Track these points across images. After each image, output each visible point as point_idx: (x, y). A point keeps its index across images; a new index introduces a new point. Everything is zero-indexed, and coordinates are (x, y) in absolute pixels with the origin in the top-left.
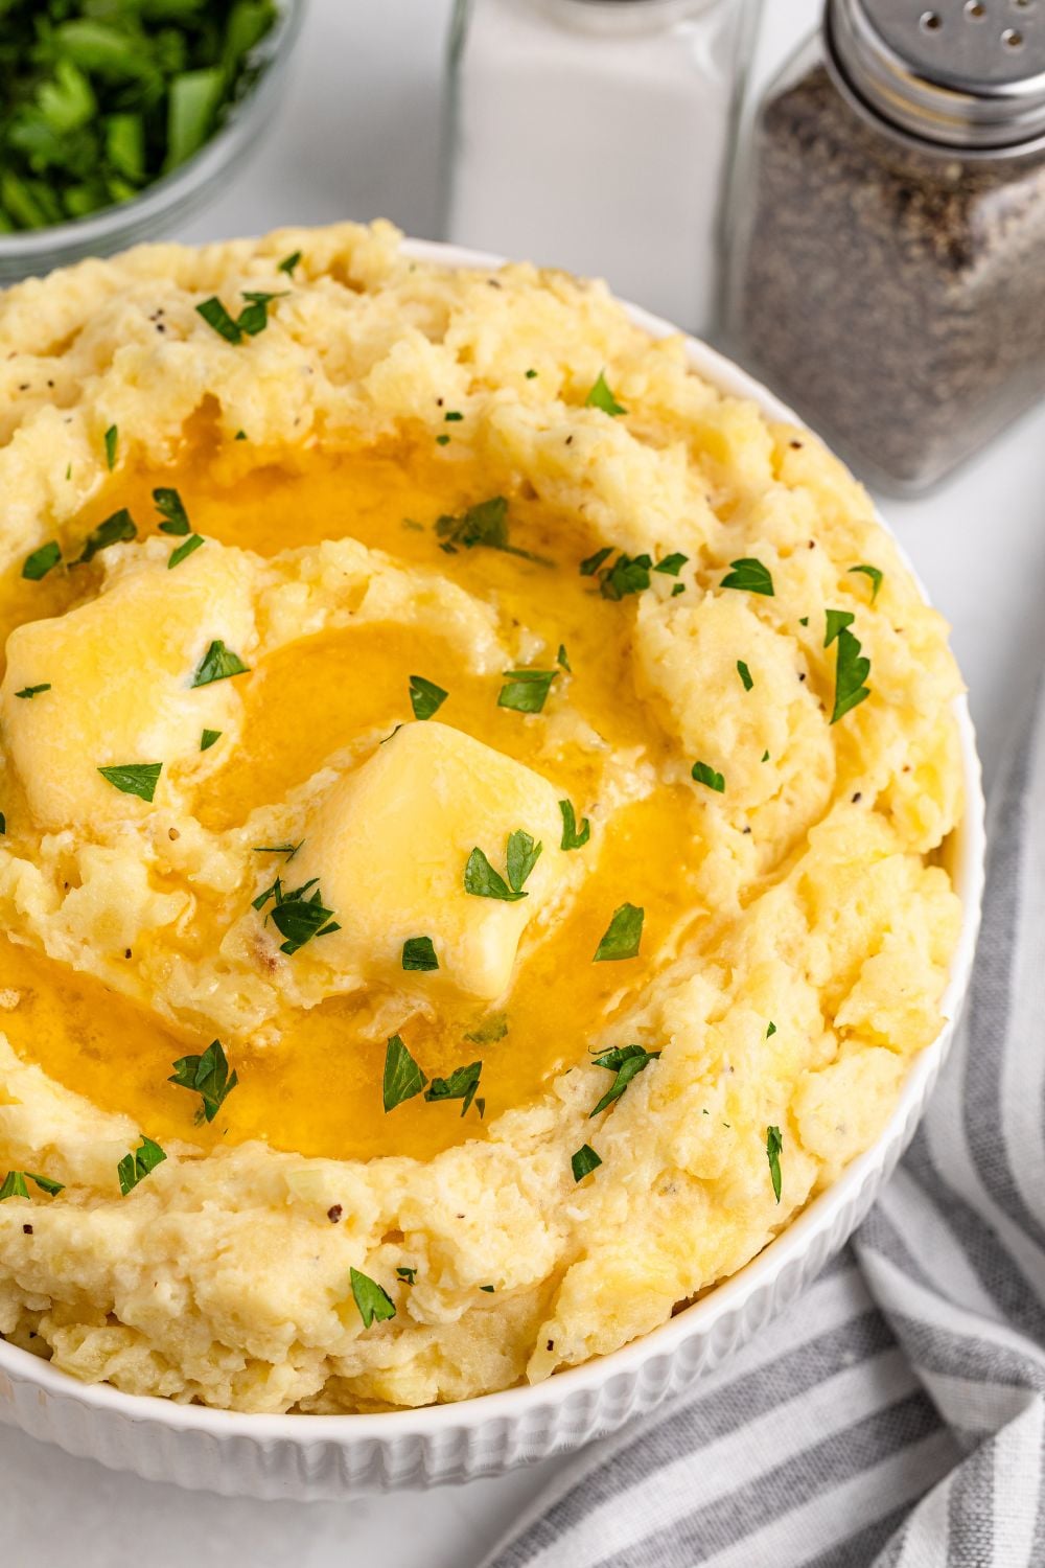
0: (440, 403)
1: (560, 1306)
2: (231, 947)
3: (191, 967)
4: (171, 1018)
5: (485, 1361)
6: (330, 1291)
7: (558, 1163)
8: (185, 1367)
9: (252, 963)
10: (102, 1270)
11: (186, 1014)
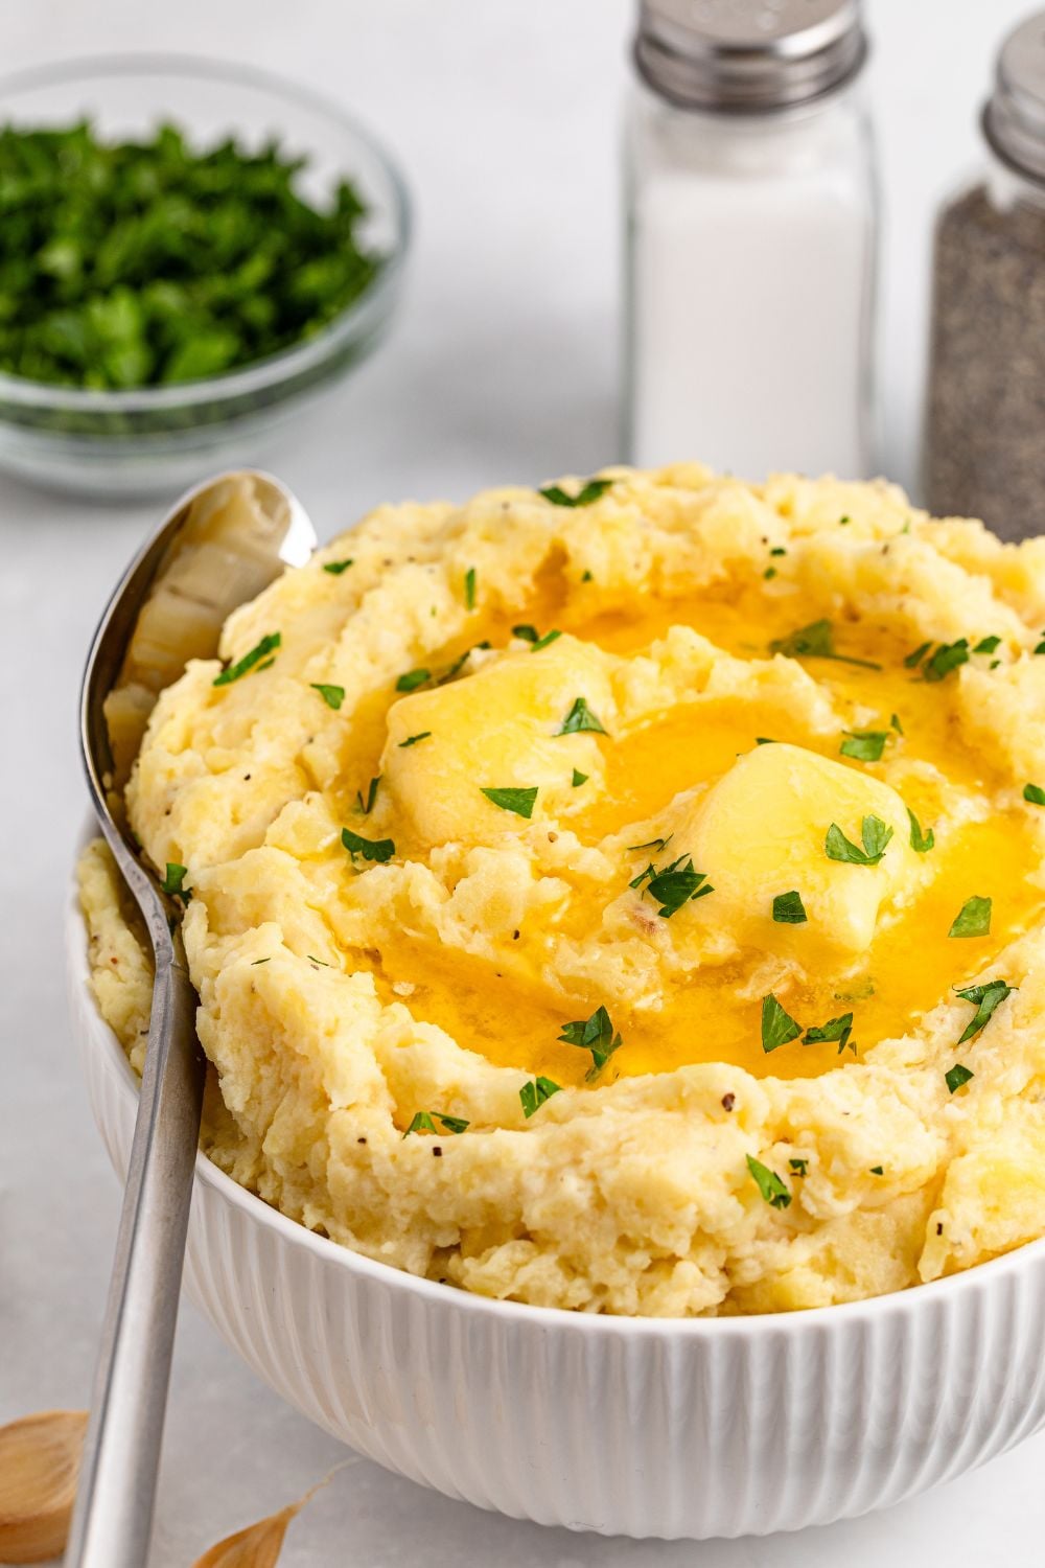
0: (765, 541)
1: (945, 1194)
2: (614, 916)
3: (576, 945)
4: (559, 989)
5: (877, 1263)
6: (728, 1177)
7: (934, 1081)
8: (593, 1269)
9: (632, 926)
10: (510, 1179)
11: (572, 984)
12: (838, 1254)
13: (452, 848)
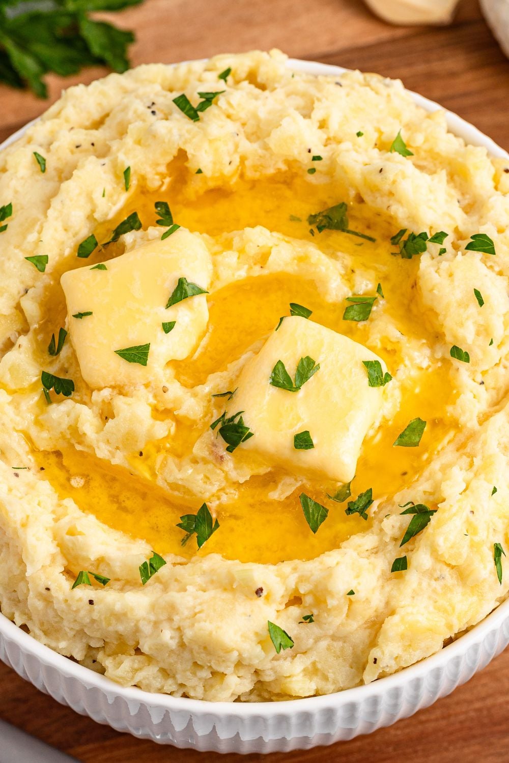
0: (309, 151)
1: (380, 640)
2: (199, 449)
3: (177, 460)
4: (166, 487)
5: (339, 671)
6: (257, 634)
7: (383, 563)
8: (178, 676)
9: (211, 458)
10: (132, 624)
11: (174, 486)
12: (319, 666)
13: (106, 393)
